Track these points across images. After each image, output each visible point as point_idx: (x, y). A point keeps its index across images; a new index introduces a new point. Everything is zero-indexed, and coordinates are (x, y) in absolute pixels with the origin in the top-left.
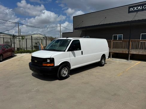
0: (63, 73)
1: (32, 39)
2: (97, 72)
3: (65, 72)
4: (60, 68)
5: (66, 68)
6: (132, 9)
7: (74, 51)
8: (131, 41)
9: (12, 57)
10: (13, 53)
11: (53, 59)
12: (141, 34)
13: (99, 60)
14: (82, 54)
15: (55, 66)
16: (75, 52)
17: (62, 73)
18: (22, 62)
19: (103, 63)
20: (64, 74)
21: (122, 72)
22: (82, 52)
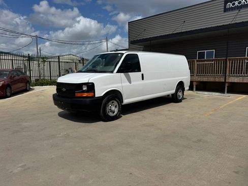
0: (110, 109)
1: (59, 62)
2: (169, 110)
3: (113, 108)
4: (104, 101)
5: (115, 102)
6: (231, 5)
7: (129, 73)
8: (230, 60)
9: (26, 90)
10: (28, 85)
11: (93, 84)
12: (247, 48)
13: (173, 91)
14: (143, 79)
15: (96, 96)
16: (131, 74)
17: (108, 109)
18: (43, 97)
19: (179, 96)
20: (111, 111)
21: (213, 110)
22: (143, 75)
